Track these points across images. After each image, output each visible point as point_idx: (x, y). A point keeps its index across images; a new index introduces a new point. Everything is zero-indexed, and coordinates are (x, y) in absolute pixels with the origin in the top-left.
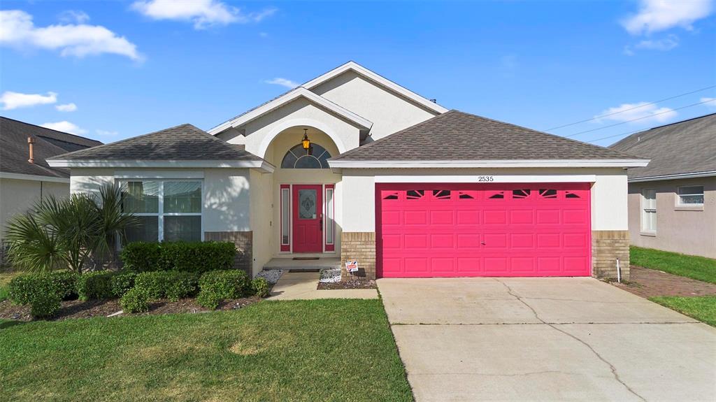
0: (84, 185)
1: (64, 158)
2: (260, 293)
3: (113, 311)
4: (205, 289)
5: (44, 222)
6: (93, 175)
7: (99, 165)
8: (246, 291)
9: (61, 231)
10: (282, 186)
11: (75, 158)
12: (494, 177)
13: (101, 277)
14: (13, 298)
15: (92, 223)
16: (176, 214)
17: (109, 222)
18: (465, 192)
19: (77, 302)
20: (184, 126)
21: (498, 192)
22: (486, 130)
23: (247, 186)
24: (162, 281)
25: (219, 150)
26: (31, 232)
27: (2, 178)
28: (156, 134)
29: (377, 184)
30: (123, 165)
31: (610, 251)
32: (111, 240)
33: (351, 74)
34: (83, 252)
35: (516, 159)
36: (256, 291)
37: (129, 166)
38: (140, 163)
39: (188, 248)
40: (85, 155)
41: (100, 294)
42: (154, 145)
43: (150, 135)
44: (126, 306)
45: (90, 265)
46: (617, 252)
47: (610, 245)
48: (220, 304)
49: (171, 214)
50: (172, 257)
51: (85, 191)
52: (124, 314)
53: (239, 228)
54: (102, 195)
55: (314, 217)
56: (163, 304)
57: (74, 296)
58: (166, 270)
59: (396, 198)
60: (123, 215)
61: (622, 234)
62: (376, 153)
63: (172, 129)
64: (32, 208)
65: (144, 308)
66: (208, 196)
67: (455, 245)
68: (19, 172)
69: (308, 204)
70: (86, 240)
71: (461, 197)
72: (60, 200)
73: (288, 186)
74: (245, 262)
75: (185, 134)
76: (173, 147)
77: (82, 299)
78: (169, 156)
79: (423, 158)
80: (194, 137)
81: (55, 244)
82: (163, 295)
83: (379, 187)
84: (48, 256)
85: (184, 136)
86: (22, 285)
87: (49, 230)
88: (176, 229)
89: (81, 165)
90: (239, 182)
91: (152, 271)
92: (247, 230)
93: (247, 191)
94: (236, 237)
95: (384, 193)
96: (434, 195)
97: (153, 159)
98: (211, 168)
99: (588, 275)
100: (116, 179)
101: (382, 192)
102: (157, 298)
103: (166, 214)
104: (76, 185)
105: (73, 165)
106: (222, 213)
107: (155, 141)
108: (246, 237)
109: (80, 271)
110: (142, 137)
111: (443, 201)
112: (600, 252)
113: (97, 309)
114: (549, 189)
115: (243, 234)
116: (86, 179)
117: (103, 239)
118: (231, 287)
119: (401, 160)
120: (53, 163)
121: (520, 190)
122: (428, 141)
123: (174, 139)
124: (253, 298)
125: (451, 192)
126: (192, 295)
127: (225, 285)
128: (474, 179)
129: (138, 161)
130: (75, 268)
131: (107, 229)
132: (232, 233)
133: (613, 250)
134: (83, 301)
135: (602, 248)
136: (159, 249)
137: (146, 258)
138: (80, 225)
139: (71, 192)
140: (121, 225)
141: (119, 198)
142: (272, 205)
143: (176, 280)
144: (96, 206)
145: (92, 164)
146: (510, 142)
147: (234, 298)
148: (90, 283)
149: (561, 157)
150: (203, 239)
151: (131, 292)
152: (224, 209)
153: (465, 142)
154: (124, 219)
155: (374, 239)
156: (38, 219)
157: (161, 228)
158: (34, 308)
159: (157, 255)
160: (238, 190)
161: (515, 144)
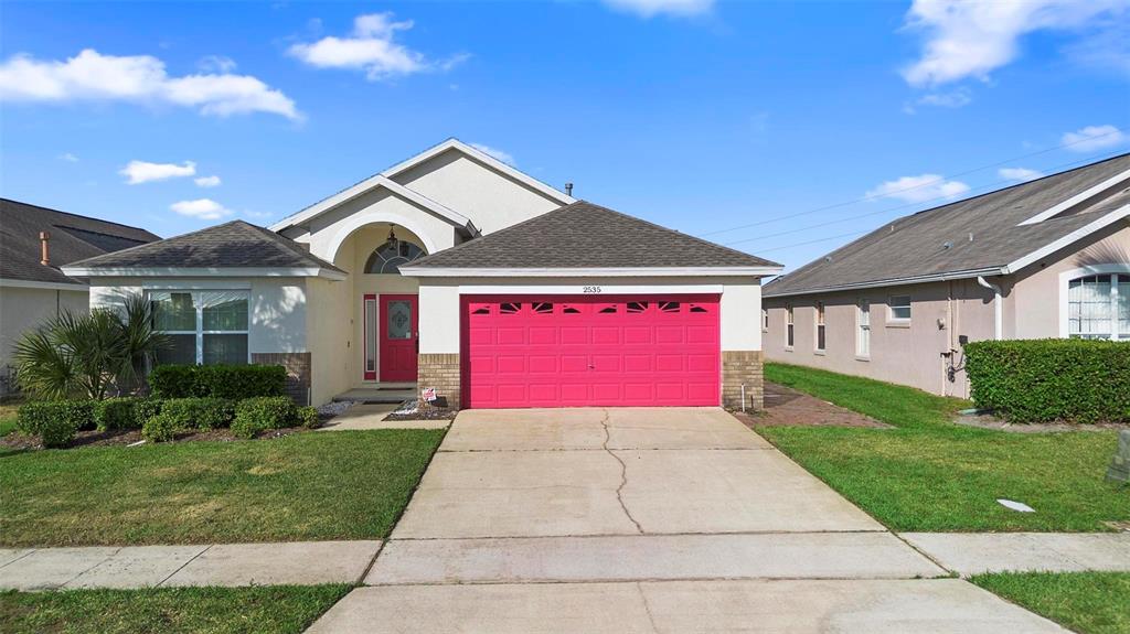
0: (107, 298)
1: (82, 265)
2: (307, 423)
3: (135, 441)
4: (240, 416)
5: (57, 340)
6: (117, 286)
7: (124, 274)
8: (291, 421)
9: (78, 353)
10: (367, 297)
11: (95, 266)
12: (601, 287)
13: (123, 404)
14: (22, 428)
15: (115, 342)
16: (218, 332)
17: (135, 342)
18: (569, 306)
19: (95, 432)
20: (233, 223)
21: (610, 306)
22: (608, 228)
23: (303, 299)
24: (193, 408)
25: (269, 254)
26: (42, 353)
27: (3, 287)
28: (197, 234)
29: (462, 296)
30: (152, 274)
31: (739, 376)
32: (138, 362)
33: (452, 154)
34: (104, 377)
35: (623, 266)
36: (303, 421)
37: (159, 274)
38: (172, 271)
39: (227, 372)
40: (108, 261)
41: (122, 423)
42: (191, 249)
43: (189, 235)
44: (148, 435)
45: (113, 392)
46: (749, 376)
47: (739, 368)
48: (257, 434)
49: (212, 332)
50: (207, 382)
51: (108, 305)
52: (147, 443)
53: (294, 349)
54: (128, 308)
55: (408, 336)
56: (193, 434)
57: (92, 426)
58: (200, 397)
59: (487, 312)
60: (154, 332)
61: (754, 355)
62: (461, 258)
63: (217, 227)
64: (44, 324)
65: (168, 437)
66: (257, 310)
67: (558, 370)
68: (28, 279)
69: (400, 320)
70: (108, 362)
71: (566, 311)
72: (78, 315)
73: (374, 297)
74: (300, 391)
75: (232, 233)
76: (215, 251)
77: (101, 428)
78: (208, 263)
79: (514, 265)
80: (243, 239)
81: (70, 367)
82: (193, 424)
83: (465, 299)
84: (62, 379)
85: (231, 237)
86: (32, 412)
87: (64, 350)
88: (218, 349)
89: (101, 274)
90: (293, 294)
91: (182, 396)
92: (304, 351)
93: (302, 304)
94: (289, 361)
95: (473, 307)
96: (534, 308)
97: (189, 266)
98: (258, 277)
99: (716, 404)
100: (144, 290)
101: (470, 305)
102: (187, 427)
103: (206, 332)
104: (97, 297)
105: (93, 274)
106: (272, 330)
107: (192, 244)
108: (301, 359)
109: (101, 399)
110: (178, 238)
111: (543, 315)
112: (728, 376)
113: (117, 439)
114: (671, 302)
115: (298, 356)
116: (107, 290)
117: (128, 362)
118: (271, 415)
119: (487, 267)
120: (68, 272)
121: (635, 303)
122: (531, 243)
123: (217, 242)
124: (298, 429)
125: (554, 305)
126: (226, 425)
127: (265, 413)
128: (578, 290)
129: (170, 269)
130: (95, 396)
131: (133, 350)
132: (285, 354)
133: (743, 374)
134: (102, 431)
135: (731, 372)
136: (193, 372)
137: (177, 384)
138: (100, 345)
139: (91, 306)
140: (151, 345)
141: (149, 313)
142: (352, 321)
143: (209, 407)
144: (120, 322)
145: (115, 272)
146: (629, 245)
147: (276, 429)
148: (110, 410)
149: (679, 264)
150: (250, 362)
151: (154, 419)
152: (275, 326)
153: (574, 245)
154: (154, 338)
155: (458, 362)
156: (52, 339)
157: (200, 349)
158: (46, 436)
159: (189, 380)
160: (293, 303)
161: (634, 247)
